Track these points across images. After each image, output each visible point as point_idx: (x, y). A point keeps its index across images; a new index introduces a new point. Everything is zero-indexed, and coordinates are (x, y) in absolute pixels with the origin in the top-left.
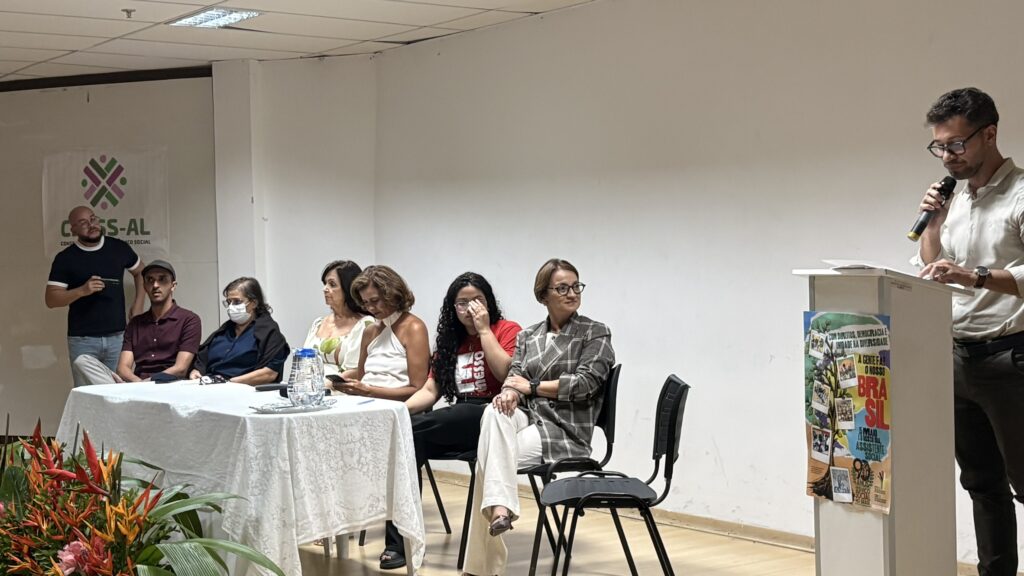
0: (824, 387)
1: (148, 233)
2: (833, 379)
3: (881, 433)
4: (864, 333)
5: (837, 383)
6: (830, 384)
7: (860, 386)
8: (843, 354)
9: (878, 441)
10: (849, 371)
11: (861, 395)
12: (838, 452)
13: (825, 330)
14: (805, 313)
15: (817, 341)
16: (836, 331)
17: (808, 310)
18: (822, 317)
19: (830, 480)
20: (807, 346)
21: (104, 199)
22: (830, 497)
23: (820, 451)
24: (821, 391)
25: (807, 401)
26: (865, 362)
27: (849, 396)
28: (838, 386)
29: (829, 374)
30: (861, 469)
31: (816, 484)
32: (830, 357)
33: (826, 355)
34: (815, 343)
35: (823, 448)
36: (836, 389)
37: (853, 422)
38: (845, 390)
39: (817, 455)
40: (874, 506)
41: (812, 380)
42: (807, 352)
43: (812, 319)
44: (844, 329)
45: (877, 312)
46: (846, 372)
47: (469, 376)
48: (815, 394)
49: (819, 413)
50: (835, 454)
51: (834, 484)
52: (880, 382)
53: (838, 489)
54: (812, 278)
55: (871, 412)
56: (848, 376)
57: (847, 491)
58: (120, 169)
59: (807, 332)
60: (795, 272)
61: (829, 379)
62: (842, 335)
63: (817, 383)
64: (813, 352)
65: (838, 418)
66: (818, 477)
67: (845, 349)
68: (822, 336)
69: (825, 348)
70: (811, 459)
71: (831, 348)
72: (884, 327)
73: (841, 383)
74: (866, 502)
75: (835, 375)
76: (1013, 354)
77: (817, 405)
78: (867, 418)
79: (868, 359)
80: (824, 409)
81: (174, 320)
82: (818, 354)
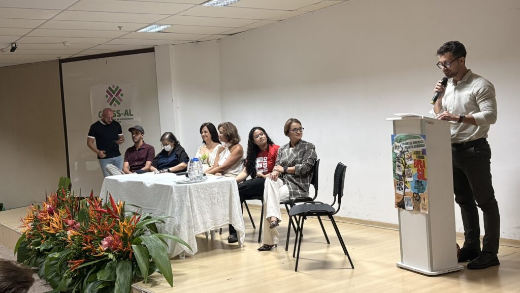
0: (400, 164)
1: (132, 115)
2: (404, 161)
3: (423, 182)
4: (416, 142)
5: (405, 163)
6: (403, 163)
7: (415, 163)
8: (407, 151)
9: (422, 185)
10: (410, 158)
11: (415, 167)
12: (407, 190)
13: (400, 142)
14: (392, 135)
15: (397, 146)
16: (404, 142)
17: (393, 134)
18: (398, 137)
19: (404, 202)
20: (393, 148)
21: (115, 102)
22: (404, 208)
23: (400, 190)
24: (399, 166)
25: (394, 170)
26: (416, 154)
27: (410, 168)
28: (406, 164)
29: (402, 159)
30: (416, 196)
31: (398, 203)
32: (402, 152)
33: (401, 152)
34: (396, 147)
35: (401, 189)
36: (405, 165)
37: (412, 178)
38: (409, 165)
39: (398, 192)
40: (422, 211)
41: (395, 162)
42: (393, 151)
43: (395, 138)
44: (407, 141)
45: (420, 134)
46: (409, 158)
47: (261, 166)
48: (397, 167)
49: (398, 175)
50: (406, 191)
51: (406, 203)
52: (422, 161)
53: (407, 205)
54: (394, 121)
55: (419, 174)
56: (410, 160)
57: (411, 206)
58: (120, 90)
59: (393, 143)
60: (387, 119)
61: (402, 161)
62: (407, 143)
63: (397, 163)
64: (396, 151)
65: (406, 176)
66: (399, 200)
67: (409, 149)
68: (399, 144)
69: (400, 149)
70: (396, 193)
71: (403, 149)
72: (423, 139)
73: (407, 163)
74: (418, 209)
75: (404, 160)
76: (475, 148)
77: (397, 172)
78: (418, 176)
79: (417, 153)
80: (401, 173)
81: (144, 149)
82: (397, 152)
